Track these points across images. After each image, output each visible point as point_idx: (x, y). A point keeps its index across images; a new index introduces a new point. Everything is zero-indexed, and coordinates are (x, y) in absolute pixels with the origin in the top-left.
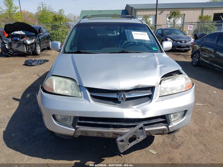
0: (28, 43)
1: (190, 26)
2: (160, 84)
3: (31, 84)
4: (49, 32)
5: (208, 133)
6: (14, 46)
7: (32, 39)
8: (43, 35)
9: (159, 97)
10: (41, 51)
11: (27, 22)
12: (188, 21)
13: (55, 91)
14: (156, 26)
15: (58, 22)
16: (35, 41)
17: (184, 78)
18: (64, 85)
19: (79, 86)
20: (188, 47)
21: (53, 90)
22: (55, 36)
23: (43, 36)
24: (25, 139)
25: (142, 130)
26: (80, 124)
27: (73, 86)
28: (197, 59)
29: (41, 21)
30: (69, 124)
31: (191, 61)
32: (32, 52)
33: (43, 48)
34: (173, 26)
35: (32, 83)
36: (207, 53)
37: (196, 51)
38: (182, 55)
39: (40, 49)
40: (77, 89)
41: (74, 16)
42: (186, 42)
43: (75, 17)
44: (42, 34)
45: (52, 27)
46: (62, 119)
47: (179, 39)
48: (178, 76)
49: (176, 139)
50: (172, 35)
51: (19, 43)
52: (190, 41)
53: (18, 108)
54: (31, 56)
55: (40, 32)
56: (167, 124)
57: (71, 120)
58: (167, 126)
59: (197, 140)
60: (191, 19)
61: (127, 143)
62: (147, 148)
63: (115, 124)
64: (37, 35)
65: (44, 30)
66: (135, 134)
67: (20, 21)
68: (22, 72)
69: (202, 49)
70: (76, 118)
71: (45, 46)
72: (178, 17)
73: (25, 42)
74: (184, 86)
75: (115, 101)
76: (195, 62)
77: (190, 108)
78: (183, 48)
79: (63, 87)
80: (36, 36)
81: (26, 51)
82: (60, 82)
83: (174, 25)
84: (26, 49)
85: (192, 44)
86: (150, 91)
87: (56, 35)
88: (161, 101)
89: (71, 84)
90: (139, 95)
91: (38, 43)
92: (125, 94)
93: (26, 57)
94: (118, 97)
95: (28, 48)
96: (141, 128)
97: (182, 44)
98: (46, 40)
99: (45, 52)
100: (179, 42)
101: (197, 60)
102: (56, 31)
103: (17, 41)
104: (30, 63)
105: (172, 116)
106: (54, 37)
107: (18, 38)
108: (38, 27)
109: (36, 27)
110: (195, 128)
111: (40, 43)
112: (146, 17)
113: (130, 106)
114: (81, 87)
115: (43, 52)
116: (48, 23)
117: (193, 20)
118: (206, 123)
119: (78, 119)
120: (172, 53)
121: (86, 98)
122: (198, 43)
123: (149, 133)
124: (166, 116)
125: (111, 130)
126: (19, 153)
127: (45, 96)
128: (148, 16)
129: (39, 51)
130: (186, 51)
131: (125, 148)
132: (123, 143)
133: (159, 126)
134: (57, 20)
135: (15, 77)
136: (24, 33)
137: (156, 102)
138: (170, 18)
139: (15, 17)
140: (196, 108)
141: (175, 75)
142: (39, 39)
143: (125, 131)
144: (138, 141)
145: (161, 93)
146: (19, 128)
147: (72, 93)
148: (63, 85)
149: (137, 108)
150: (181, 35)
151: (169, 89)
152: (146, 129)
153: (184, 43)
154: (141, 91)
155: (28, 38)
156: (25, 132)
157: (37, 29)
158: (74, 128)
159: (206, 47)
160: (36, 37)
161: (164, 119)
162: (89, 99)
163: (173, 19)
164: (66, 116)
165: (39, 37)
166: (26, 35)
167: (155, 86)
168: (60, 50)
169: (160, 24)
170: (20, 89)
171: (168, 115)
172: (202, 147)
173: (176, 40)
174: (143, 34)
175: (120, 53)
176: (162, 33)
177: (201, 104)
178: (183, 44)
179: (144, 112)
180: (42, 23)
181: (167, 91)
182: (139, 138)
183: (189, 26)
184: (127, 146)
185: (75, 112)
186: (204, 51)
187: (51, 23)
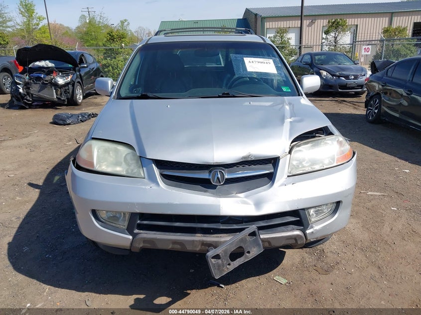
0: (59, 83)
1: (367, 47)
2: (290, 152)
3: (62, 158)
4: (99, 62)
5: (388, 246)
6: (35, 89)
7: (68, 75)
8: (87, 67)
9: (288, 176)
10: (84, 97)
11: (59, 45)
12: (363, 37)
13: (97, 168)
14: (300, 48)
15: (116, 44)
16: (72, 80)
17: (335, 143)
18: (114, 157)
19: (140, 157)
20: (361, 86)
21: (92, 164)
22: (111, 69)
23: (87, 70)
24: (47, 256)
25: (255, 237)
26: (141, 227)
27: (129, 158)
28: (376, 109)
29: (86, 43)
30: (122, 226)
31: (364, 113)
32: (67, 99)
33: (88, 92)
34: (333, 48)
35: (65, 156)
36: (394, 98)
37: (375, 95)
38: (350, 102)
39: (82, 94)
40: (137, 163)
41: (147, 32)
42: (356, 77)
43: (149, 33)
44: (85, 65)
45: (105, 53)
46: (109, 218)
47: (344, 73)
48: (325, 139)
49: (326, 256)
50: (332, 64)
51: (43, 83)
52: (364, 75)
53: (37, 201)
54: (65, 107)
55: (81, 62)
56: (303, 226)
57: (125, 220)
58: (304, 231)
59: (365, 258)
60: (369, 35)
61: (227, 261)
62: (271, 274)
63: (205, 226)
64: (77, 68)
65: (90, 59)
66: (242, 245)
67: (46, 42)
68: (49, 136)
69: (386, 89)
70: (133, 215)
71: (92, 88)
72: (344, 30)
73: (55, 82)
74: (336, 157)
75: (206, 185)
76: (373, 116)
77: (346, 197)
78: (352, 89)
79: (112, 159)
80: (74, 70)
81: (57, 97)
82: (107, 151)
83: (335, 46)
84: (57, 94)
85: (366, 81)
86: (271, 166)
87: (112, 67)
88: (291, 185)
89: (126, 153)
90: (250, 173)
91: (79, 82)
92: (223, 172)
93: (57, 109)
94: (211, 178)
95: (59, 93)
96: (253, 234)
97: (348, 82)
98: (93, 77)
99: (91, 99)
100: (344, 77)
101: (376, 111)
102: (113, 60)
103: (39, 79)
104: (62, 120)
105: (312, 211)
106: (109, 71)
107: (41, 73)
108: (79, 53)
109: (75, 53)
110: (364, 236)
111: (82, 82)
112: (282, 32)
113: (233, 193)
114: (142, 160)
115: (87, 100)
116: (99, 45)
117: (374, 37)
118: (384, 227)
119: (138, 217)
120: (331, 98)
121: (152, 179)
122: (379, 80)
123: (269, 243)
124: (301, 211)
125: (199, 237)
126: (35, 281)
127: (79, 176)
128: (286, 30)
129: (79, 97)
130: (357, 95)
131: (223, 270)
132: (220, 261)
133: (288, 231)
134: (114, 41)
135: (34, 146)
136: (53, 65)
137: (282, 185)
138: (327, 33)
139: (38, 35)
140: (367, 201)
141: (319, 136)
142: (80, 75)
143: (222, 240)
144: (247, 257)
145: (292, 169)
146: (38, 236)
147: (127, 171)
148: (111, 157)
149: (246, 197)
150: (348, 64)
151: (307, 163)
152: (262, 236)
153: (354, 79)
154: (253, 166)
155: (61, 74)
156: (47, 244)
157: (77, 56)
158: (131, 235)
159: (392, 86)
160: (74, 72)
161: (297, 217)
162: (158, 182)
163: (333, 34)
164: (116, 212)
165: (79, 71)
166: (57, 68)
167: (279, 157)
168: (112, 93)
169: (309, 44)
170: (42, 168)
171: (303, 209)
172: (373, 271)
173: (337, 74)
174: (265, 62)
175: (219, 97)
176: (312, 61)
177: (378, 194)
178: (351, 82)
179: (258, 204)
180: (88, 46)
181: (304, 167)
182: (249, 252)
183: (364, 47)
184: (228, 266)
185: (133, 204)
186: (388, 94)
187: (104, 45)
